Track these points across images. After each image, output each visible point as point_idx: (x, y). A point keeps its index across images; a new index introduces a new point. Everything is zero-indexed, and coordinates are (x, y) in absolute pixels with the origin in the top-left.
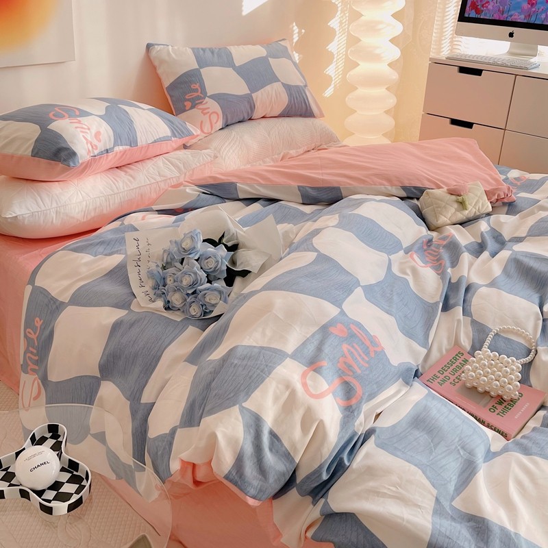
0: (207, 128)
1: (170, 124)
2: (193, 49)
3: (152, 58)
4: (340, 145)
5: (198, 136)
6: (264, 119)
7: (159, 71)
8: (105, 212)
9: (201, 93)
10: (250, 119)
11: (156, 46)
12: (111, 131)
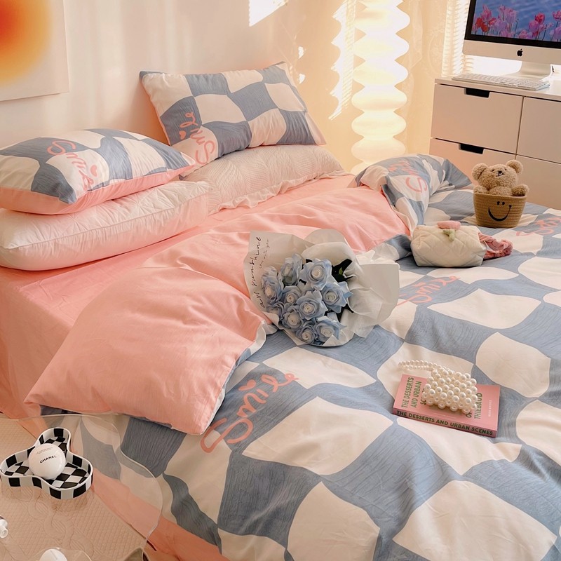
0: (203, 158)
2: (187, 76)
3: (145, 87)
5: (193, 166)
6: (261, 147)
7: (153, 100)
8: (101, 244)
9: (196, 122)
10: (247, 148)
11: (149, 74)
12: (105, 163)
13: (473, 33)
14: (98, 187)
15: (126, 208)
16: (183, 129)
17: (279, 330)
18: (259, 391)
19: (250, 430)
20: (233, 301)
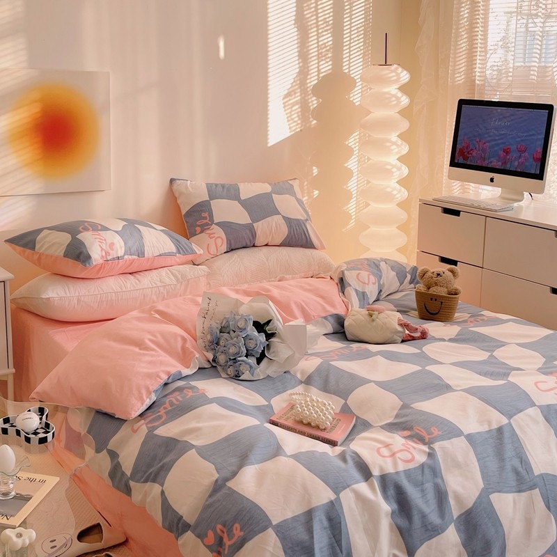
0: (213, 250)
1: (177, 243)
3: (174, 190)
5: (201, 255)
6: (266, 247)
7: (179, 201)
9: (209, 221)
10: (254, 246)
11: (178, 181)
12: (122, 243)
13: (456, 161)
14: (114, 259)
15: (138, 280)
16: (199, 226)
17: (213, 366)
18: (178, 397)
19: (163, 419)
20: (179, 339)
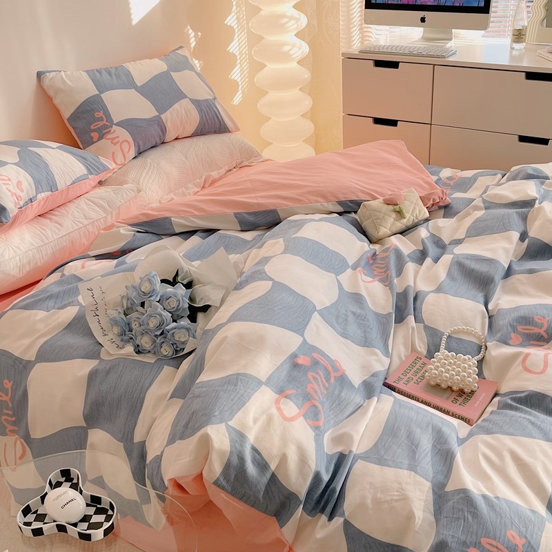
0: (120, 160)
1: (83, 160)
2: (87, 72)
3: (45, 88)
4: (262, 160)
5: (114, 169)
6: (177, 141)
7: (56, 102)
8: (39, 264)
9: (107, 121)
10: (163, 143)
11: (48, 74)
12: (30, 178)
13: (373, 1)
14: (26, 203)
15: (57, 223)
16: (95, 131)
